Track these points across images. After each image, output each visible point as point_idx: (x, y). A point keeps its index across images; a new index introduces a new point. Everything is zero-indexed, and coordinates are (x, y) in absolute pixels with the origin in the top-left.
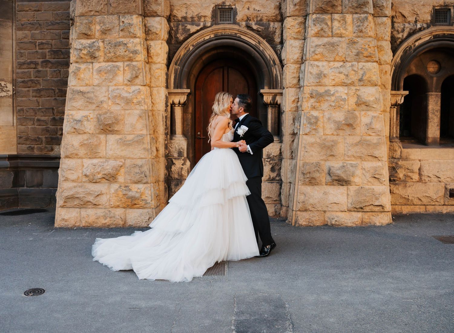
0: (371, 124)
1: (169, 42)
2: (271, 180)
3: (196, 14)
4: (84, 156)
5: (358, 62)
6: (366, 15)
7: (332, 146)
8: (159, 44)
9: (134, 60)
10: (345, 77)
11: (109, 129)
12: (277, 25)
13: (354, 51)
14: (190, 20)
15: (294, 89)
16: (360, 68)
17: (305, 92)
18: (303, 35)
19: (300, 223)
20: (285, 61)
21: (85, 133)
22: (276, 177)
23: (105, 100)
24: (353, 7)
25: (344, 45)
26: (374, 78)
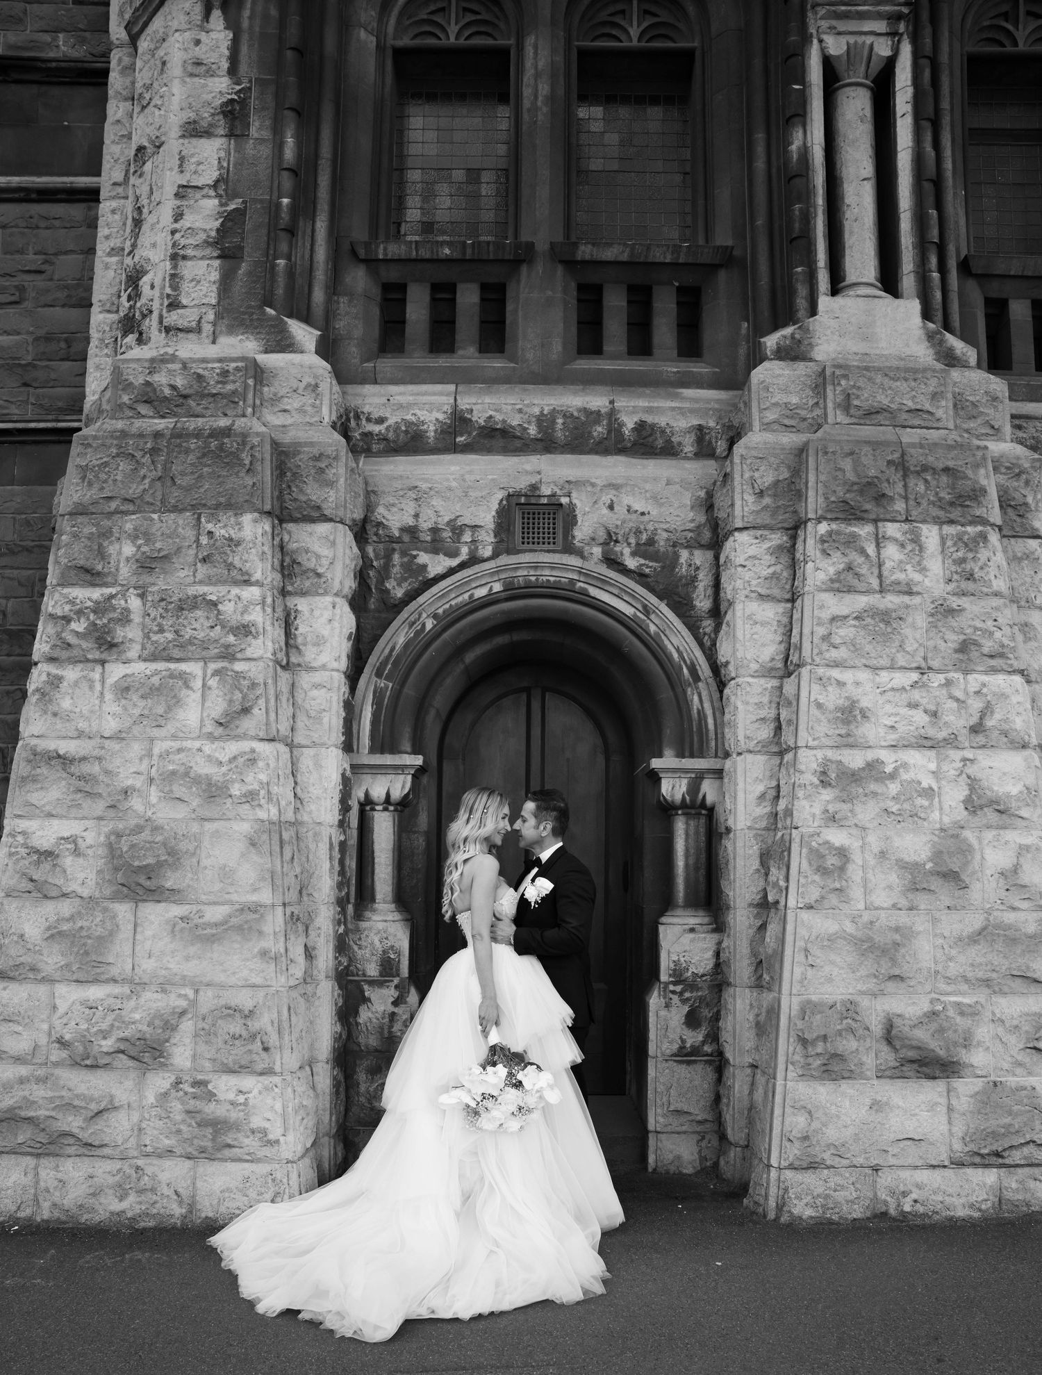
0: (1016, 869)
1: (358, 602)
2: (685, 1055)
3: (447, 519)
4: (57, 976)
5: (966, 672)
6: (980, 528)
7: (897, 945)
8: (326, 608)
9: (239, 656)
10: (926, 718)
11: (147, 883)
12: (701, 558)
13: (951, 636)
14: (428, 538)
15: (761, 759)
16: (972, 689)
17: (802, 767)
18: (788, 587)
19: (796, 1211)
20: (731, 667)
21: (64, 895)
22: (703, 1043)
23: (138, 784)
24: (940, 503)
25: (921, 620)
26: (1018, 723)
